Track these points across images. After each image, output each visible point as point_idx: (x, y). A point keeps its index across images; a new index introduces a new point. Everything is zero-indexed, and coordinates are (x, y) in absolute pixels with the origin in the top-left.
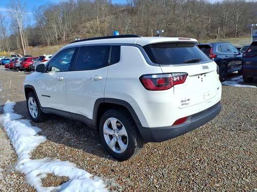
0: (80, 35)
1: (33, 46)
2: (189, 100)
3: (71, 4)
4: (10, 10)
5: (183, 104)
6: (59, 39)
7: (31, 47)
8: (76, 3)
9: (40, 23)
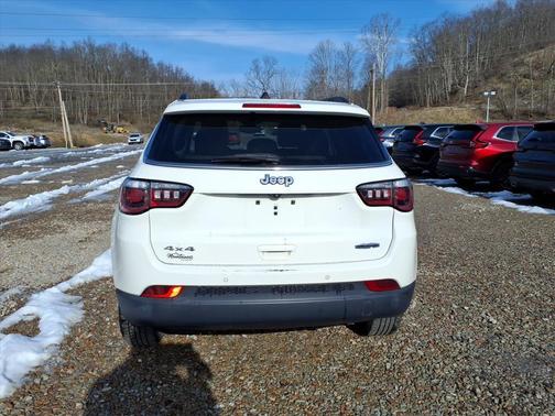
0: (505, 82)
1: (399, 107)
2: (192, 249)
3: (498, 13)
4: (369, 36)
5: (171, 256)
6: (454, 93)
7: (394, 109)
8: (513, 7)
9: (422, 58)
